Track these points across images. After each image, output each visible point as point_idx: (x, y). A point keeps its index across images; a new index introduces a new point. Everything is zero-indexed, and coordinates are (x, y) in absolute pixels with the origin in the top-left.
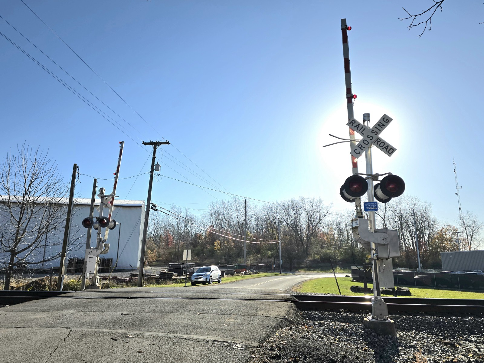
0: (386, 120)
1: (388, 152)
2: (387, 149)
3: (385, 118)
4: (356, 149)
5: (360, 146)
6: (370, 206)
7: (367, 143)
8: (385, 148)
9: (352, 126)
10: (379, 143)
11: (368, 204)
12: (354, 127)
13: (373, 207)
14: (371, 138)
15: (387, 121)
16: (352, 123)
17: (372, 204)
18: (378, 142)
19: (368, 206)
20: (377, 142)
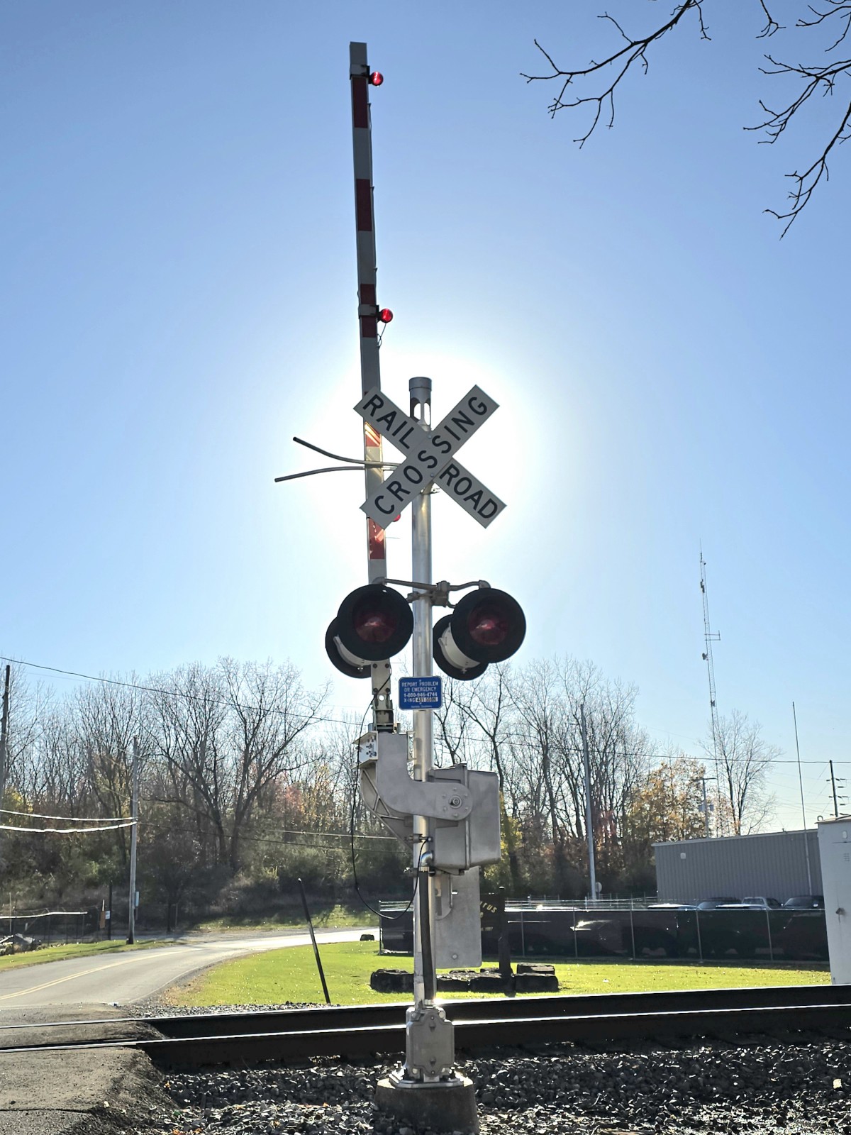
0: (479, 406)
1: (480, 512)
2: (477, 502)
3: (475, 399)
4: (382, 497)
5: (395, 488)
6: (416, 693)
7: (416, 478)
8: (471, 497)
9: (372, 414)
10: (454, 481)
11: (414, 684)
12: (379, 420)
13: (426, 693)
14: (431, 462)
15: (481, 409)
16: (371, 407)
17: (423, 684)
18: (452, 476)
19: (411, 692)
20: (447, 476)
